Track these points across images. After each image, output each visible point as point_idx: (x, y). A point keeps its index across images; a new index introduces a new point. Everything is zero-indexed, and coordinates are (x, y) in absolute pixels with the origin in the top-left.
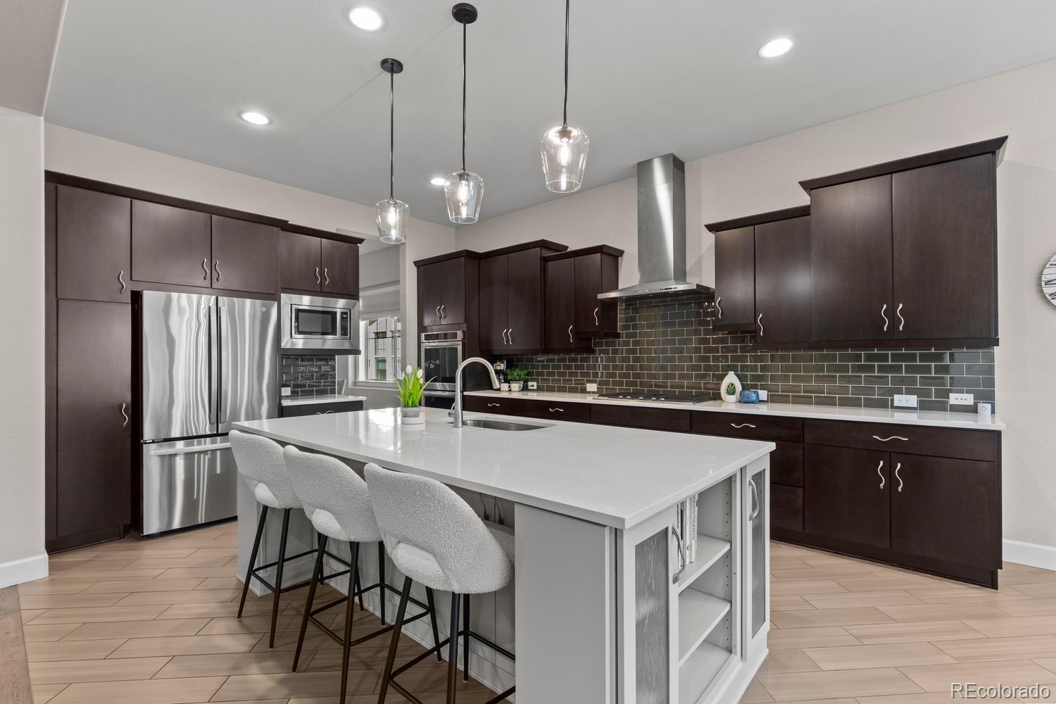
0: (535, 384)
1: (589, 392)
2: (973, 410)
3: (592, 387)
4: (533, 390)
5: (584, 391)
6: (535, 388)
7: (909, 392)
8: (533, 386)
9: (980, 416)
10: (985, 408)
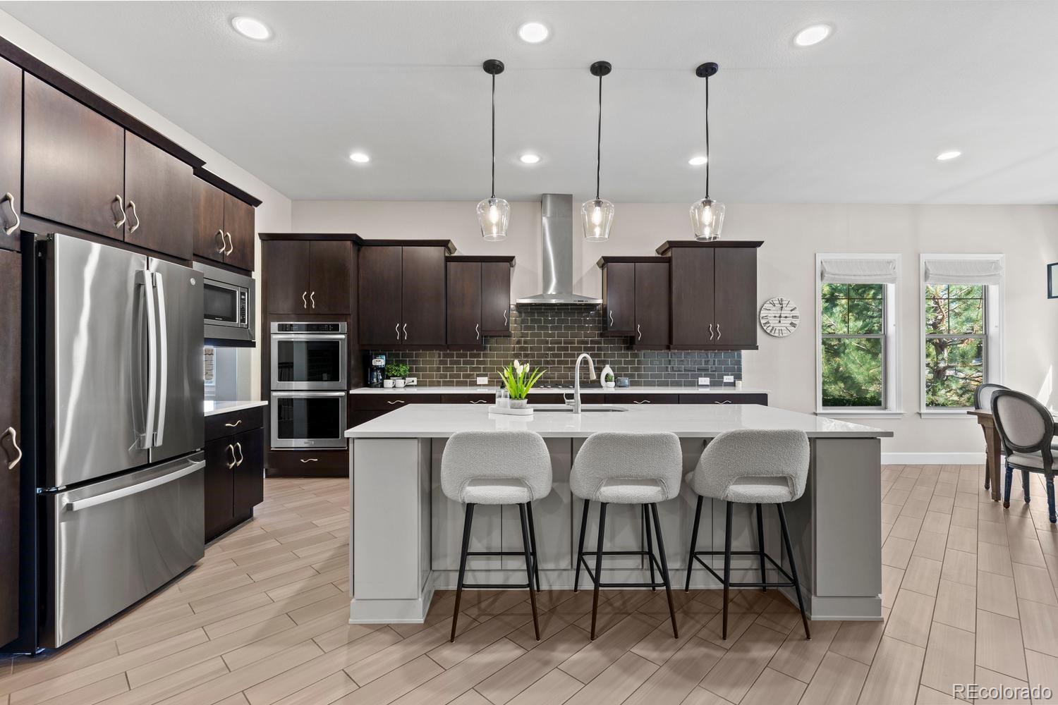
0: (415, 379)
1: (480, 385)
2: (733, 384)
3: (482, 380)
4: (412, 386)
5: (474, 384)
6: (415, 383)
7: (706, 376)
8: (413, 381)
9: (736, 388)
10: (739, 383)
